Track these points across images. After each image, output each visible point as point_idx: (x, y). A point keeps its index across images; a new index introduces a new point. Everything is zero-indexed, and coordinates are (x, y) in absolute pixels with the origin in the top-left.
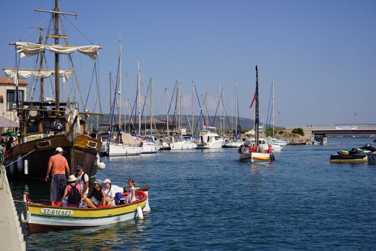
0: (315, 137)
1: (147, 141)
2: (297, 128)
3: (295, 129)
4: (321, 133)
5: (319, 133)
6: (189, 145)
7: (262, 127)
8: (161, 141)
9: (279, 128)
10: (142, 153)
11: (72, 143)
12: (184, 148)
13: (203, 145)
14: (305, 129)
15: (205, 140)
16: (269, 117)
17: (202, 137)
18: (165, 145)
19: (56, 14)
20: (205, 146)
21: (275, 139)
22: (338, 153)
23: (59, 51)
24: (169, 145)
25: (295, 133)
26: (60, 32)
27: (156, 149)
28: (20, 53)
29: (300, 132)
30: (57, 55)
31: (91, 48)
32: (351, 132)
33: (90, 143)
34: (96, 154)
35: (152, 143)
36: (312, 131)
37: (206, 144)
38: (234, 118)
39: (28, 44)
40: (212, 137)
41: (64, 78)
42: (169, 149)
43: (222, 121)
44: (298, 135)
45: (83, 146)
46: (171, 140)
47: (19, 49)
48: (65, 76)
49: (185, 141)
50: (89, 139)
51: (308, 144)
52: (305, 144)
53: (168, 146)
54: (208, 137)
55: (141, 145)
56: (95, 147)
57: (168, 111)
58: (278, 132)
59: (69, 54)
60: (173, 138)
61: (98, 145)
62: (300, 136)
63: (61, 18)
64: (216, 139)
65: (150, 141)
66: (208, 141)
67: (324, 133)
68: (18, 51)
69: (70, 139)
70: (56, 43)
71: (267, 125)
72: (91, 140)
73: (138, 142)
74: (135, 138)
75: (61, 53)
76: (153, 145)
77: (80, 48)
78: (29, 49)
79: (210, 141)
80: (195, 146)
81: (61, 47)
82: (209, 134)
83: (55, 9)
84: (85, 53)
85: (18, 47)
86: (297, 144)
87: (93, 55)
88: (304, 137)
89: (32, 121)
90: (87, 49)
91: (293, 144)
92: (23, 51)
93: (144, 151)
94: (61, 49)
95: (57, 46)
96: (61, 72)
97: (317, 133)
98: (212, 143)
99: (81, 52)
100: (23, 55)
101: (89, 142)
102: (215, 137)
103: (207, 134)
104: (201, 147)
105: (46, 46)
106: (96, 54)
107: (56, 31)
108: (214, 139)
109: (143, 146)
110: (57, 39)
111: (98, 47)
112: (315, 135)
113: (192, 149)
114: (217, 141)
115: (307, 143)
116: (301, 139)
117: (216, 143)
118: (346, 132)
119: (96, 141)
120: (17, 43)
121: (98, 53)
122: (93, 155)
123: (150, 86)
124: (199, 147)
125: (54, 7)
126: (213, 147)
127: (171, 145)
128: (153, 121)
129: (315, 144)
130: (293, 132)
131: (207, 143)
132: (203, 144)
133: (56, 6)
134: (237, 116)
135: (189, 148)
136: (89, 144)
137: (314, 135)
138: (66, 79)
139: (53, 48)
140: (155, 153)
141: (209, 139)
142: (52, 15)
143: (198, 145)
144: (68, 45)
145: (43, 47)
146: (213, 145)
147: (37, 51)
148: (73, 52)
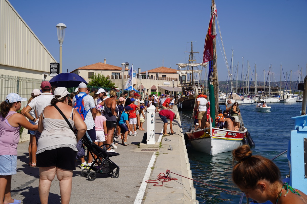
1: (247, 98)
6: (275, 100)
10: (243, 104)
12: (271, 102)
13: (284, 100)
15: (285, 98)
17: (283, 96)
18: (261, 100)
19: (192, 53)
20: (285, 101)
23: (193, 66)
26: (193, 59)
27: (252, 102)
30: (192, 67)
35: (249, 99)
37: (286, 100)
39: (182, 64)
40: (289, 96)
47: (179, 66)
48: (199, 73)
49: (273, 98)
53: (263, 101)
55: (243, 100)
60: (267, 96)
63: (194, 54)
64: (292, 97)
65: (249, 98)
66: (287, 98)
68: (179, 67)
69: (194, 96)
73: (241, 98)
74: (240, 96)
75: (194, 66)
76: (250, 100)
78: (183, 66)
79: (288, 98)
80: (279, 101)
82: (288, 94)
83: (191, 51)
85: (179, 65)
87: (205, 66)
92: (180, 67)
93: (244, 103)
94: (193, 65)
95: (192, 64)
98: (289, 99)
99: (201, 65)
100: (181, 68)
102: (292, 96)
103: (286, 94)
104: (283, 101)
108: (291, 97)
109: (244, 100)
110: (192, 61)
111: (207, 63)
113: (277, 102)
117: (292, 99)
120: (179, 64)
123: (255, 68)
126: (290, 101)
127: (265, 100)
131: (286, 99)
133: (192, 50)
135: (275, 102)
139: (191, 65)
140: (251, 104)
141: (287, 97)
142: (190, 53)
143: (281, 100)
144: (196, 63)
145: (187, 65)
146: (290, 100)
147: (185, 66)
148: (198, 66)
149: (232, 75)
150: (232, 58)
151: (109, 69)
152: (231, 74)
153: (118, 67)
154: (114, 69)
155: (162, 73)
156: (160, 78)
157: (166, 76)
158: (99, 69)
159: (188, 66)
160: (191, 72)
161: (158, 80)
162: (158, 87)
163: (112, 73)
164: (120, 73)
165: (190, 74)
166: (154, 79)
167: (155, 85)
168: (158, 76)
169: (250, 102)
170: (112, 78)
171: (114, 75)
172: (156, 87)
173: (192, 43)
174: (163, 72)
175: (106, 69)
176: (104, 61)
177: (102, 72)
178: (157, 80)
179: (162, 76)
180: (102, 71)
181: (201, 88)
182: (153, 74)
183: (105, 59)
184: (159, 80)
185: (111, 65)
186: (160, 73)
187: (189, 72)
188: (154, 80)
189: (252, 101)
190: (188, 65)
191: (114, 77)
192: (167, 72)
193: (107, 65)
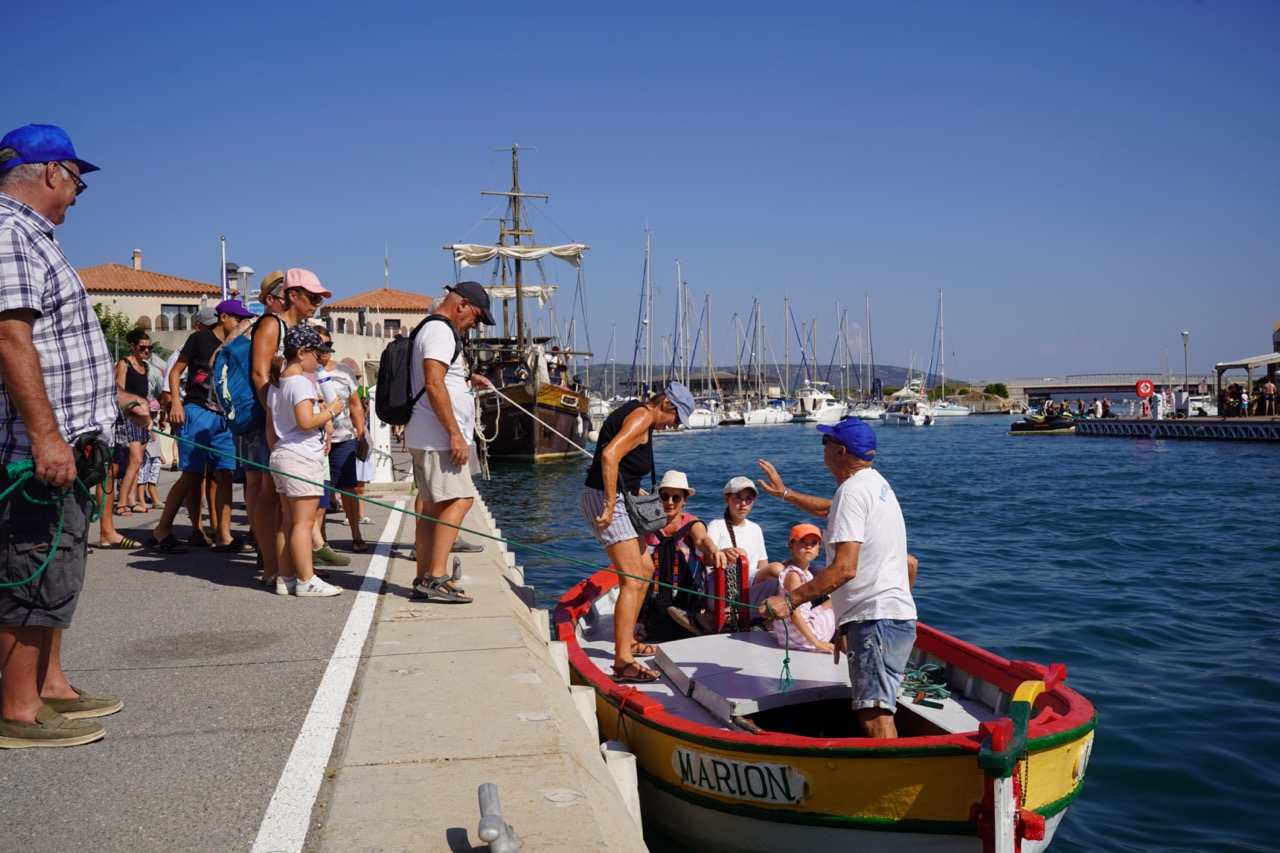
0: (1030, 401)
2: (994, 382)
3: (991, 385)
4: (1042, 391)
5: (1038, 392)
6: (779, 416)
7: (918, 382)
8: (727, 409)
9: (959, 383)
11: (535, 398)
12: (768, 420)
13: (805, 416)
14: (1009, 386)
15: (809, 406)
16: (934, 362)
17: (802, 400)
18: (734, 415)
19: (515, 197)
20: (807, 417)
21: (945, 404)
22: (1025, 419)
23: (522, 256)
24: (742, 415)
25: (990, 393)
26: (522, 226)
27: (712, 421)
28: (460, 260)
29: (1000, 390)
30: (518, 261)
31: (570, 248)
32: (1101, 390)
33: (565, 398)
34: (577, 416)
36: (1025, 389)
37: (810, 414)
38: (864, 367)
39: (472, 247)
40: (821, 401)
41: (540, 299)
42: (742, 422)
43: (844, 370)
44: (997, 396)
45: (554, 403)
46: (745, 405)
47: (459, 254)
48: (543, 296)
49: (771, 409)
50: (563, 392)
51: (1015, 413)
52: (1008, 413)
53: (739, 417)
54: (815, 400)
56: (575, 405)
57: (739, 354)
58: (958, 391)
59: (537, 259)
60: (749, 403)
61: (579, 401)
62: (1001, 399)
63: (524, 202)
64: (829, 405)
65: (703, 407)
66: (814, 407)
67: (1047, 391)
68: (457, 259)
69: (530, 390)
70: (516, 244)
71: (930, 375)
72: (567, 393)
75: (526, 259)
76: (708, 414)
77: (553, 249)
78: (474, 255)
79: (818, 407)
80: (790, 417)
81: (523, 249)
82: (817, 395)
83: (513, 190)
84: (562, 257)
85: (457, 252)
86: (992, 413)
87: (573, 259)
88: (1008, 400)
89: (484, 367)
90: (565, 250)
91: (983, 414)
92: (464, 258)
94: (521, 253)
95: (517, 248)
96: (525, 289)
97: (1033, 392)
98: (822, 410)
99: (556, 256)
100: (465, 264)
101: (563, 396)
102: (828, 400)
103: (812, 394)
104: (800, 419)
105: (501, 248)
106: (579, 257)
107: (516, 224)
108: (824, 403)
110: (518, 236)
111: (583, 246)
112: (1030, 395)
113: (784, 423)
114: (831, 407)
115: (1011, 411)
116: (1001, 405)
117: (830, 411)
118: (1091, 390)
119: (576, 395)
120: (455, 246)
121: (582, 256)
122: (572, 418)
123: (706, 309)
124: (797, 418)
125: (512, 186)
127: (746, 416)
128: (712, 375)
129: (1027, 412)
130: (986, 391)
131: (812, 411)
132: (804, 412)
133: (515, 183)
134: (870, 363)
135: (778, 420)
136: (564, 400)
137: (1027, 396)
138: (544, 300)
139: (511, 251)
140: (710, 428)
141: (815, 404)
142: (508, 199)
143: (795, 416)
144: (534, 245)
145: (495, 250)
146: (823, 414)
147: (487, 256)
148: (542, 257)
149: (646, 324)
150: (646, 260)
151: (150, 289)
152: (645, 321)
153: (193, 283)
154: (170, 289)
155: (383, 310)
156: (374, 328)
157: (398, 321)
158: (103, 287)
159: (499, 256)
160: (512, 293)
161: (367, 335)
162: (366, 364)
163: (163, 305)
164: (197, 306)
165: (505, 302)
166: (350, 332)
167: (352, 358)
168: (366, 322)
169: (708, 424)
170: (163, 326)
171: (171, 316)
172: (357, 367)
173: (514, 153)
174: (385, 306)
175: (134, 288)
176: (133, 258)
177: (115, 302)
178: (360, 337)
179: (382, 324)
180: (114, 297)
181: (556, 358)
182: (346, 316)
183: (139, 250)
184: (369, 338)
185: (161, 273)
186: (373, 310)
187: (499, 295)
188: (349, 336)
189: (715, 420)
190: (498, 253)
191: (171, 324)
192: (403, 307)
193: (143, 272)
